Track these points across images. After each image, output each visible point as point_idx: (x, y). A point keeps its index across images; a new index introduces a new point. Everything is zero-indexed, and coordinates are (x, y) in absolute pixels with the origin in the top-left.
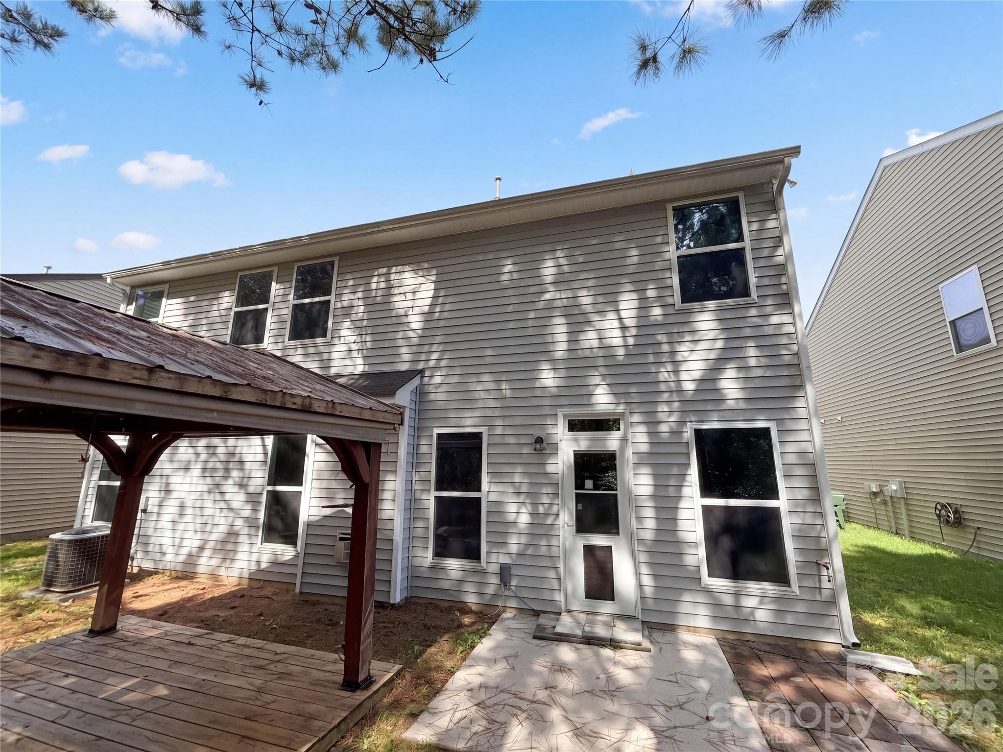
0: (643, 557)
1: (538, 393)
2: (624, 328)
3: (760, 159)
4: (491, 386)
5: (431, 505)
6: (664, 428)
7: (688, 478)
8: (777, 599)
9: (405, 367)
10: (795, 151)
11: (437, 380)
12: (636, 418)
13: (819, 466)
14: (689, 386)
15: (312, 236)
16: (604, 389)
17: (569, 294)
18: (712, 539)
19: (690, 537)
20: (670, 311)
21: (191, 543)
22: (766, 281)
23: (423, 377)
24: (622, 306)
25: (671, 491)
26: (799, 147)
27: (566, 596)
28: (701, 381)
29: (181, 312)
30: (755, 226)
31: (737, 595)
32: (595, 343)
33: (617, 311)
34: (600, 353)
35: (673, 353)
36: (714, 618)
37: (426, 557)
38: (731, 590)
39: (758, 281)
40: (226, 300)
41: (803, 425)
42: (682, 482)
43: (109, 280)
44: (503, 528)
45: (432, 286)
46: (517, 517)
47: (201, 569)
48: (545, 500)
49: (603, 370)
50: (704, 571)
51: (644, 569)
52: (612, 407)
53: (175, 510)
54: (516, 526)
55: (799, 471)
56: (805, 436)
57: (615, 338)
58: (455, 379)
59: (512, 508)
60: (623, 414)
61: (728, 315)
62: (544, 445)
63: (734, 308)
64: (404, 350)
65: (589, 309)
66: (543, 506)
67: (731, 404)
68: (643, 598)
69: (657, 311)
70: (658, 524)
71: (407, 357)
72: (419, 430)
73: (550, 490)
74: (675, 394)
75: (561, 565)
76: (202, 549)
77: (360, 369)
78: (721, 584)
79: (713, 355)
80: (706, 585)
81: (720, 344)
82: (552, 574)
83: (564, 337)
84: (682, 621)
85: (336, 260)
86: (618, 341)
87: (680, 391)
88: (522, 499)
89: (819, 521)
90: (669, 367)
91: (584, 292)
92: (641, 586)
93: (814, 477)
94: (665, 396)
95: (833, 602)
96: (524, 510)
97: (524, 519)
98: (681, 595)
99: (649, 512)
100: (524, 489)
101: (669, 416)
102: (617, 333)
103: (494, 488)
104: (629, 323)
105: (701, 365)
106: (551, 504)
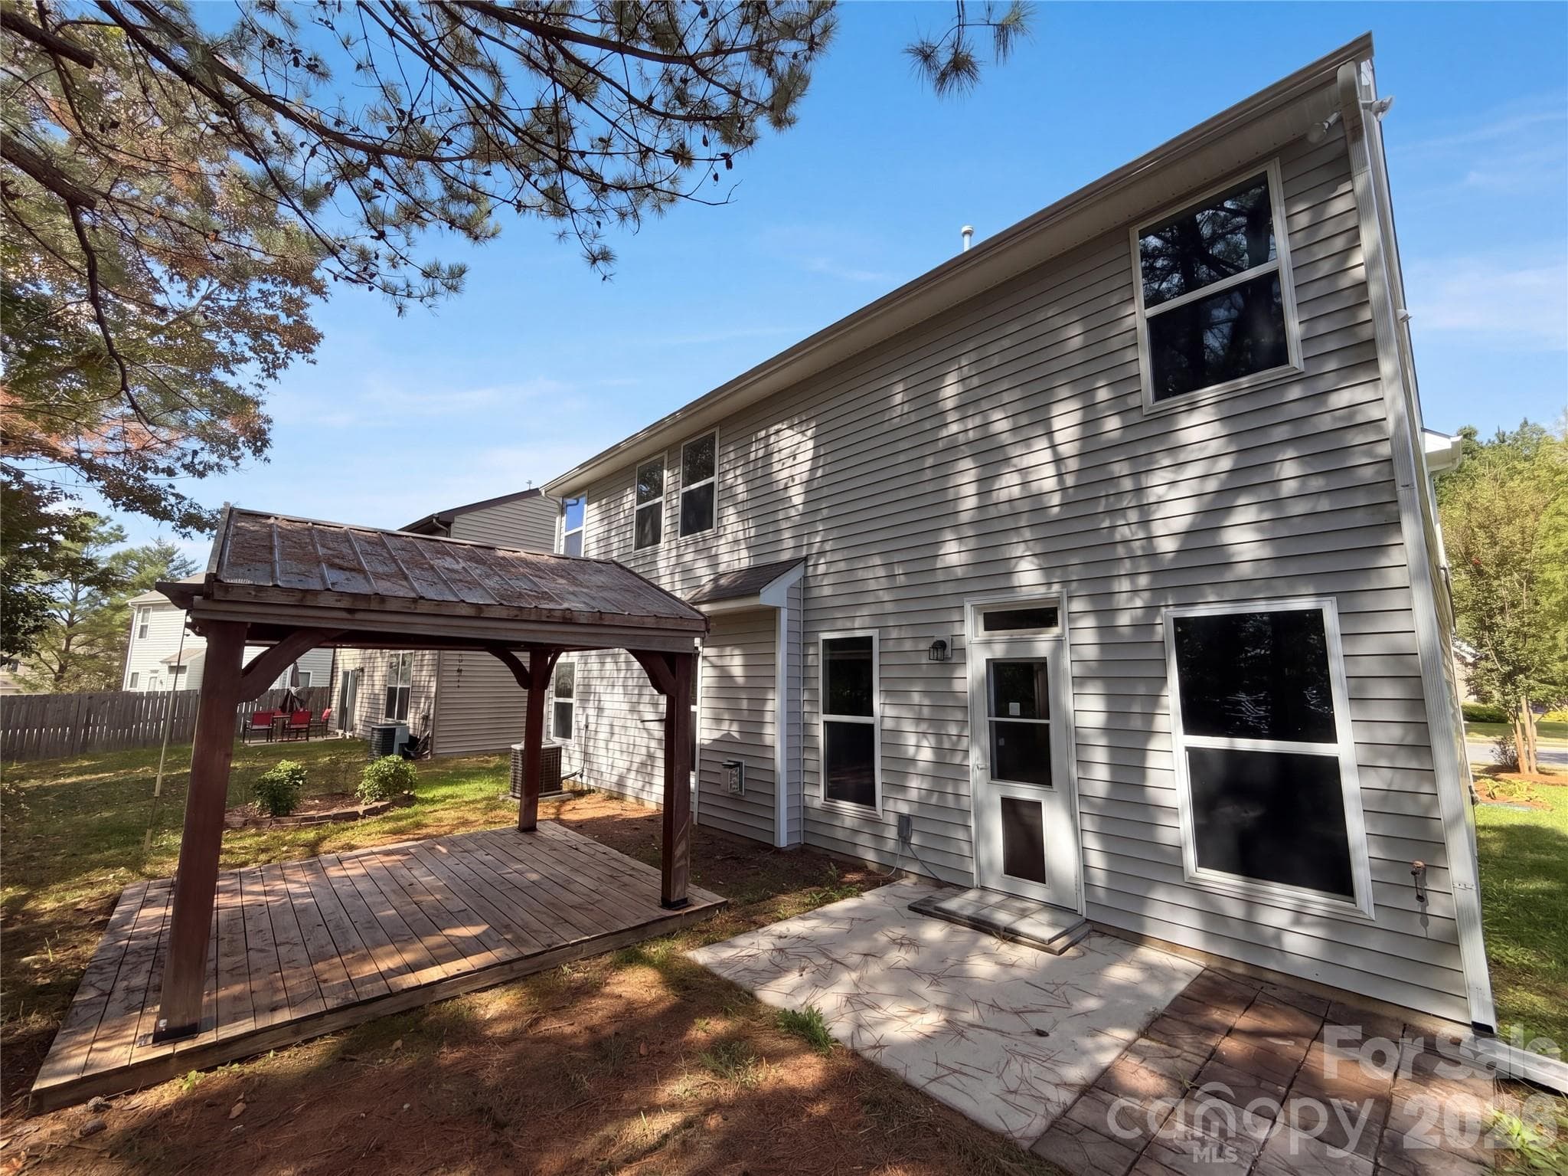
0: (1088, 824)
1: (940, 576)
2: (1058, 460)
3: (1273, 96)
4: (881, 572)
5: (820, 732)
6: (1124, 619)
7: (1164, 700)
8: (1330, 921)
9: (785, 556)
10: (1361, 49)
11: (821, 569)
12: (1077, 606)
13: (1426, 682)
14: (1167, 545)
15: (685, 409)
16: (1032, 563)
17: (978, 421)
18: (1204, 803)
19: (1168, 799)
20: (1135, 418)
21: (622, 764)
22: (1322, 328)
23: (806, 567)
24: (1057, 424)
25: (1137, 723)
26: (1368, 36)
27: (979, 866)
28: (1188, 533)
29: (598, 518)
30: (1303, 220)
31: (1251, 903)
32: (1016, 492)
33: (1050, 434)
34: (1023, 506)
35: (1139, 490)
36: (1210, 935)
37: (817, 796)
38: (1236, 892)
39: (1307, 330)
40: (630, 497)
41: (1397, 601)
42: (1154, 709)
43: (543, 494)
44: (902, 766)
45: (811, 444)
46: (917, 752)
47: (629, 792)
48: (953, 730)
49: (1027, 534)
50: (1190, 856)
51: (1091, 842)
52: (1042, 590)
53: (607, 729)
54: (915, 766)
55: (1389, 691)
56: (1399, 623)
57: (1046, 480)
58: (842, 566)
59: (912, 740)
60: (1058, 600)
61: (1243, 406)
62: (948, 651)
63: (1255, 391)
64: (787, 534)
65: (1006, 438)
66: (950, 739)
67: (1245, 571)
68: (1089, 885)
69: (1113, 423)
70: (1113, 773)
71: (791, 543)
72: (804, 637)
73: (959, 716)
74: (1143, 562)
75: (972, 823)
76: (629, 770)
77: (745, 564)
78: (1222, 881)
79: (1212, 485)
80: (1191, 878)
81: (1225, 464)
82: (961, 834)
83: (971, 489)
84: (1152, 931)
85: (717, 430)
86: (1050, 484)
87: (1152, 555)
88: (923, 727)
89: (1426, 788)
90: (1133, 516)
91: (997, 415)
92: (1086, 867)
93: (1417, 702)
94: (1127, 567)
95: (1451, 943)
96: (925, 743)
97: (926, 754)
98: (1149, 888)
99: (1100, 755)
100: (926, 712)
101: (1131, 599)
102: (1050, 470)
103: (889, 711)
104: (1066, 450)
105: (1189, 506)
106: (960, 736)
